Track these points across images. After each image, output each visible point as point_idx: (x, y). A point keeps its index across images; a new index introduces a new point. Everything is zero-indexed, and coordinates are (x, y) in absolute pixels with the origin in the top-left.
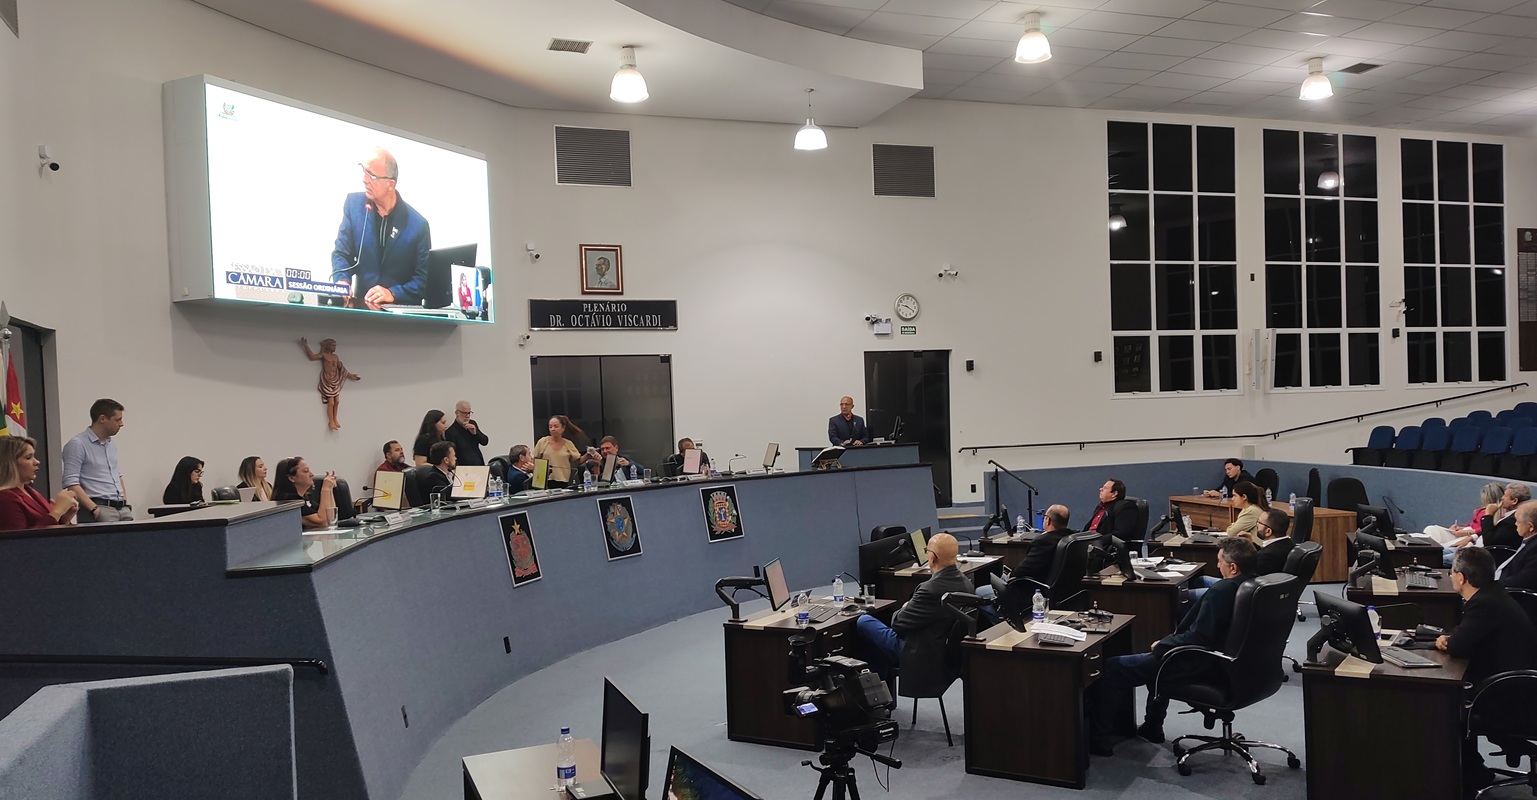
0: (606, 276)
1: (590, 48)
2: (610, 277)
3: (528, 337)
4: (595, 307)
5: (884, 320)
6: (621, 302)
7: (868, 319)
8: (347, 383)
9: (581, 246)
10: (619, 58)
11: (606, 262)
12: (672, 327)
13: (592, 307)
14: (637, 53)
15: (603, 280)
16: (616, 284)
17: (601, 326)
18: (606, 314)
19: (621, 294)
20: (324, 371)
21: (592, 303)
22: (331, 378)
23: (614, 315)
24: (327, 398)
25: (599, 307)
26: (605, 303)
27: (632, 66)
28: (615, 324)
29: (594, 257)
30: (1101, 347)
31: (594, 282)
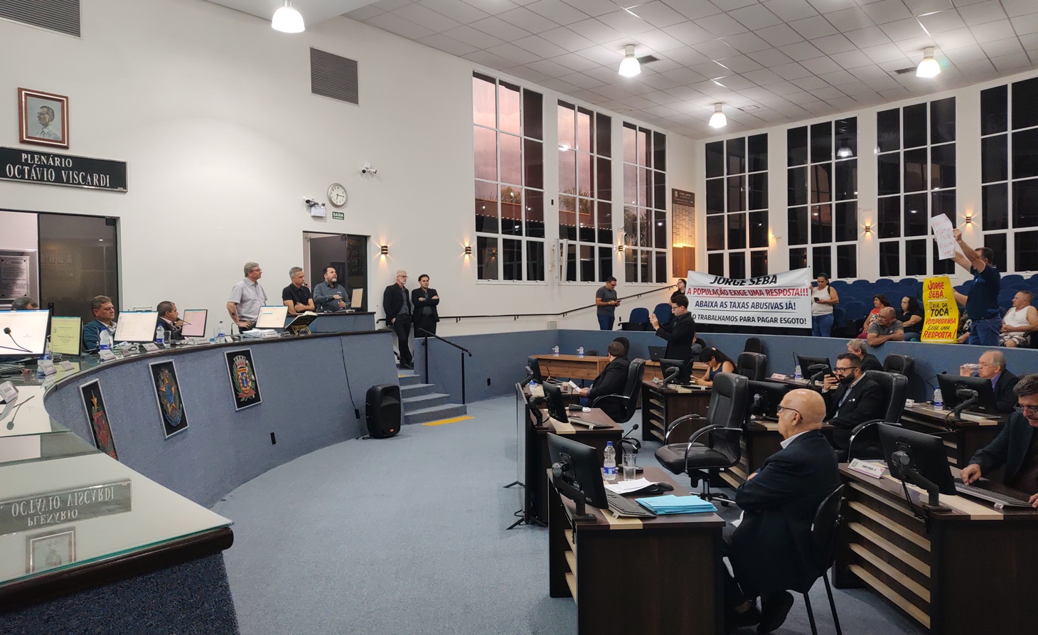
0: (50, 127)
2: (54, 130)
4: (36, 159)
5: (320, 203)
6: (66, 157)
7: (308, 201)
9: (20, 90)
11: (50, 112)
12: (122, 189)
13: (33, 158)
15: (46, 130)
16: (60, 136)
17: (42, 179)
18: (49, 167)
19: (66, 148)
21: (33, 153)
23: (58, 170)
25: (40, 159)
26: (48, 155)
28: (59, 180)
29: (36, 106)
30: (470, 243)
31: (35, 131)
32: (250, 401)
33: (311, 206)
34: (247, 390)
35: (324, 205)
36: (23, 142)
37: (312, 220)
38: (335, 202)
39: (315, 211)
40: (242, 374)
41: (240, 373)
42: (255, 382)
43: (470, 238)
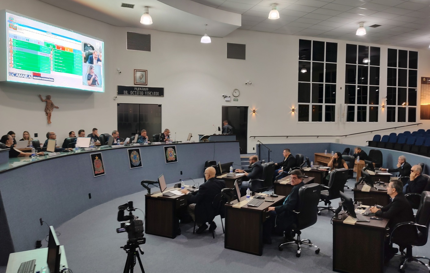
0: (142, 80)
1: (134, 7)
3: (116, 97)
5: (228, 96)
6: (146, 88)
7: (223, 96)
8: (55, 109)
10: (143, 10)
11: (142, 75)
12: (162, 96)
13: (137, 89)
14: (150, 9)
15: (141, 81)
16: (145, 81)
17: (140, 95)
18: (142, 91)
19: (146, 85)
20: (47, 105)
21: (137, 87)
22: (49, 108)
23: (144, 91)
24: (47, 114)
25: (139, 89)
26: (141, 88)
27: (147, 13)
28: (144, 94)
30: (295, 108)
31: (138, 81)
32: (172, 161)
33: (225, 97)
34: (172, 158)
35: (230, 97)
36: (135, 84)
37: (225, 102)
38: (235, 96)
39: (227, 99)
40: (170, 153)
41: (169, 153)
42: (176, 156)
43: (295, 105)
